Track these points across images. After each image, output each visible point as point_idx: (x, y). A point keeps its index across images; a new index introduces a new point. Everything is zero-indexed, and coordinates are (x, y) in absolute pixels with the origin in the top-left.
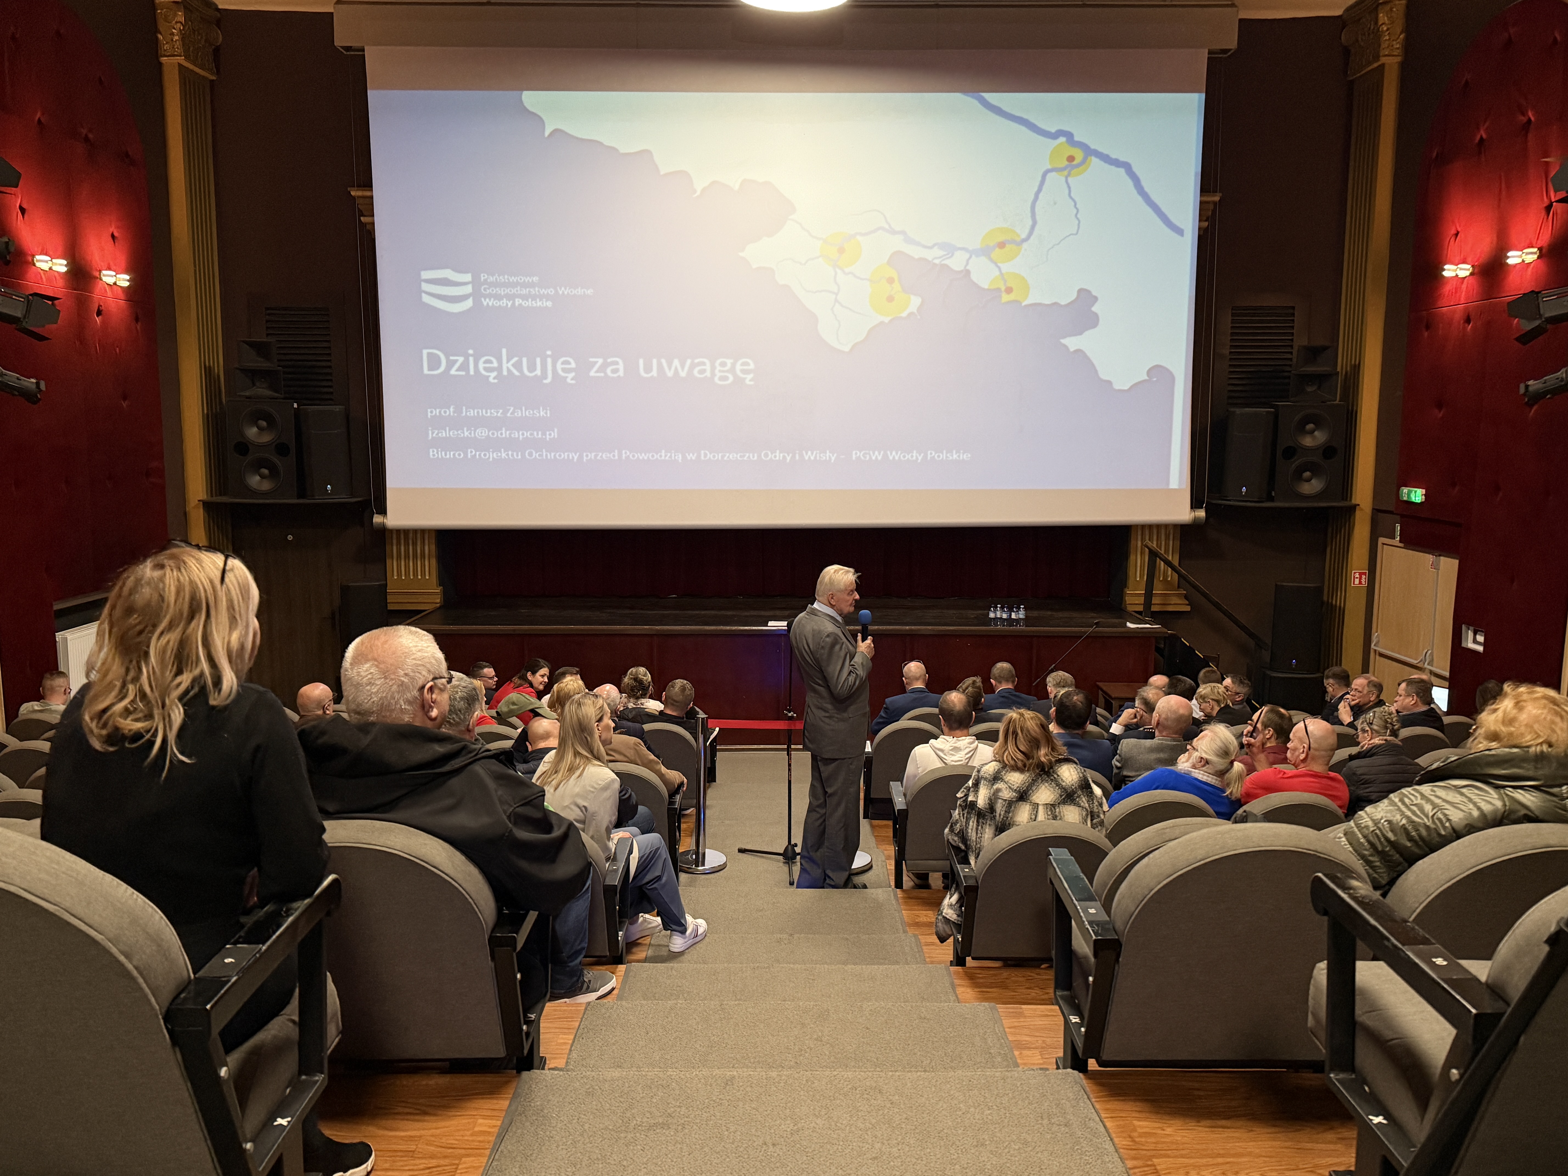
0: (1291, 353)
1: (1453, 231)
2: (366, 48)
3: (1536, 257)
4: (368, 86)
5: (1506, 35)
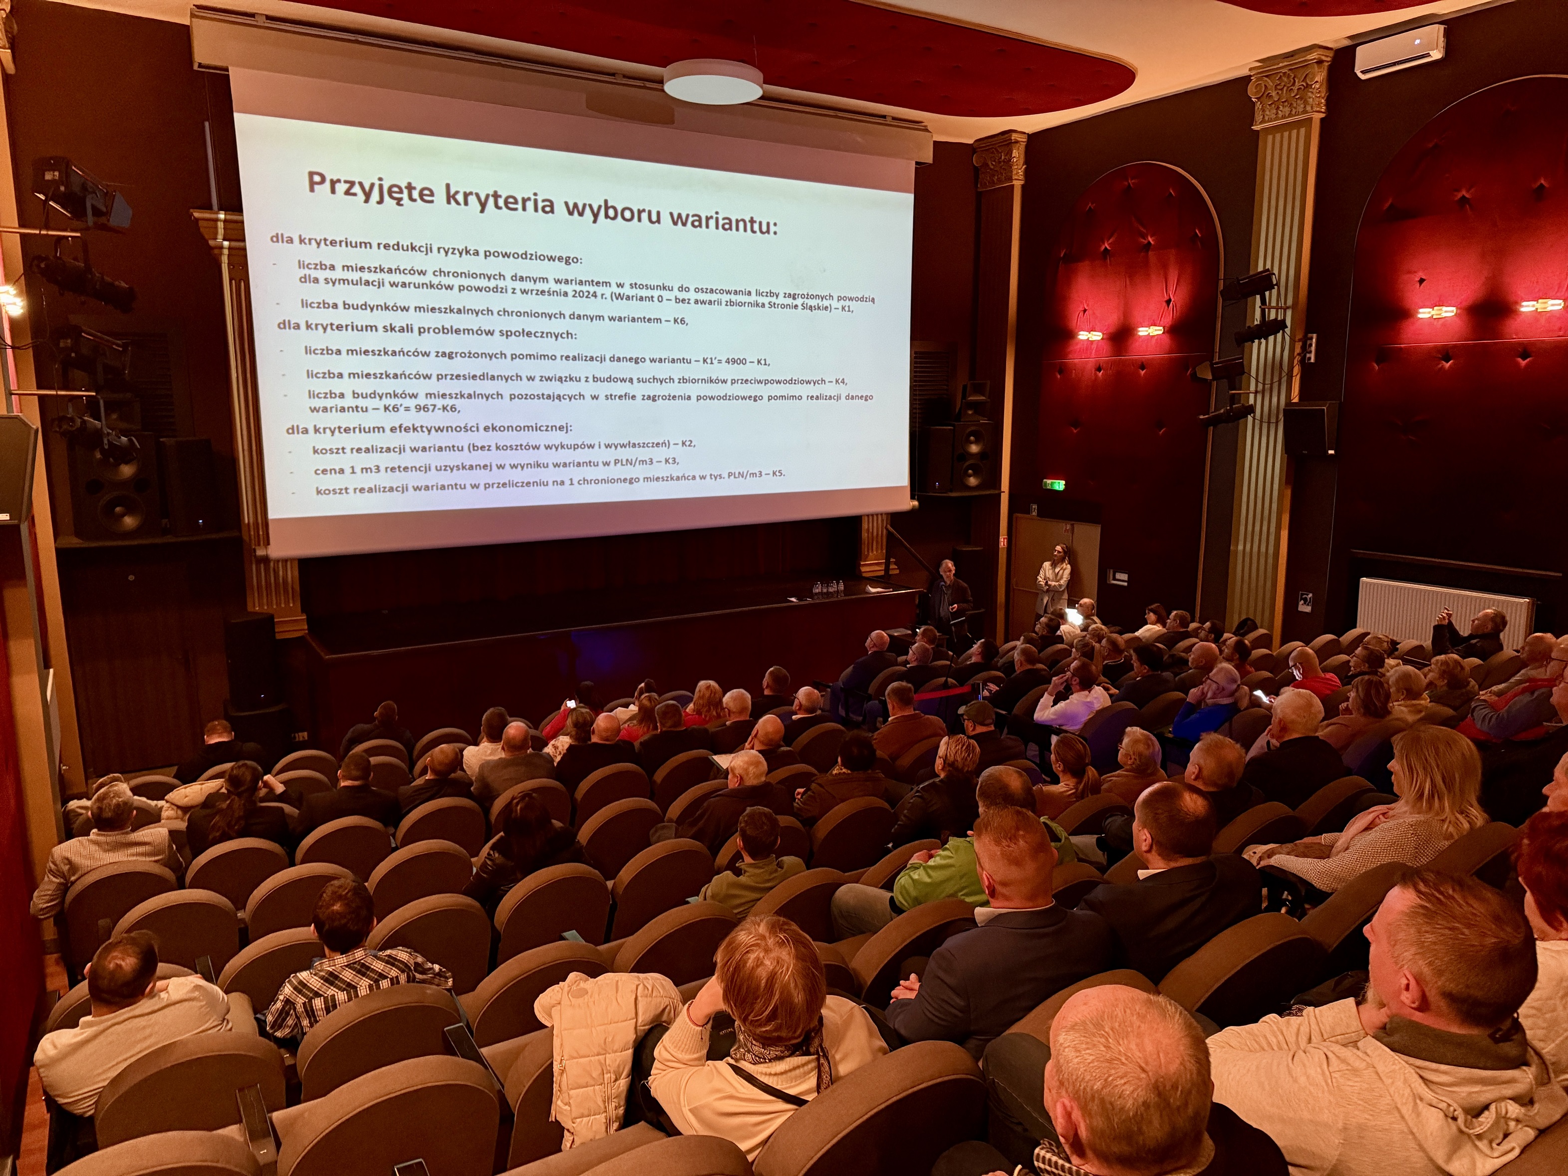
0: (948, 386)
1: (1081, 309)
2: (230, 68)
3: (1161, 332)
4: (234, 109)
5: (1126, 183)
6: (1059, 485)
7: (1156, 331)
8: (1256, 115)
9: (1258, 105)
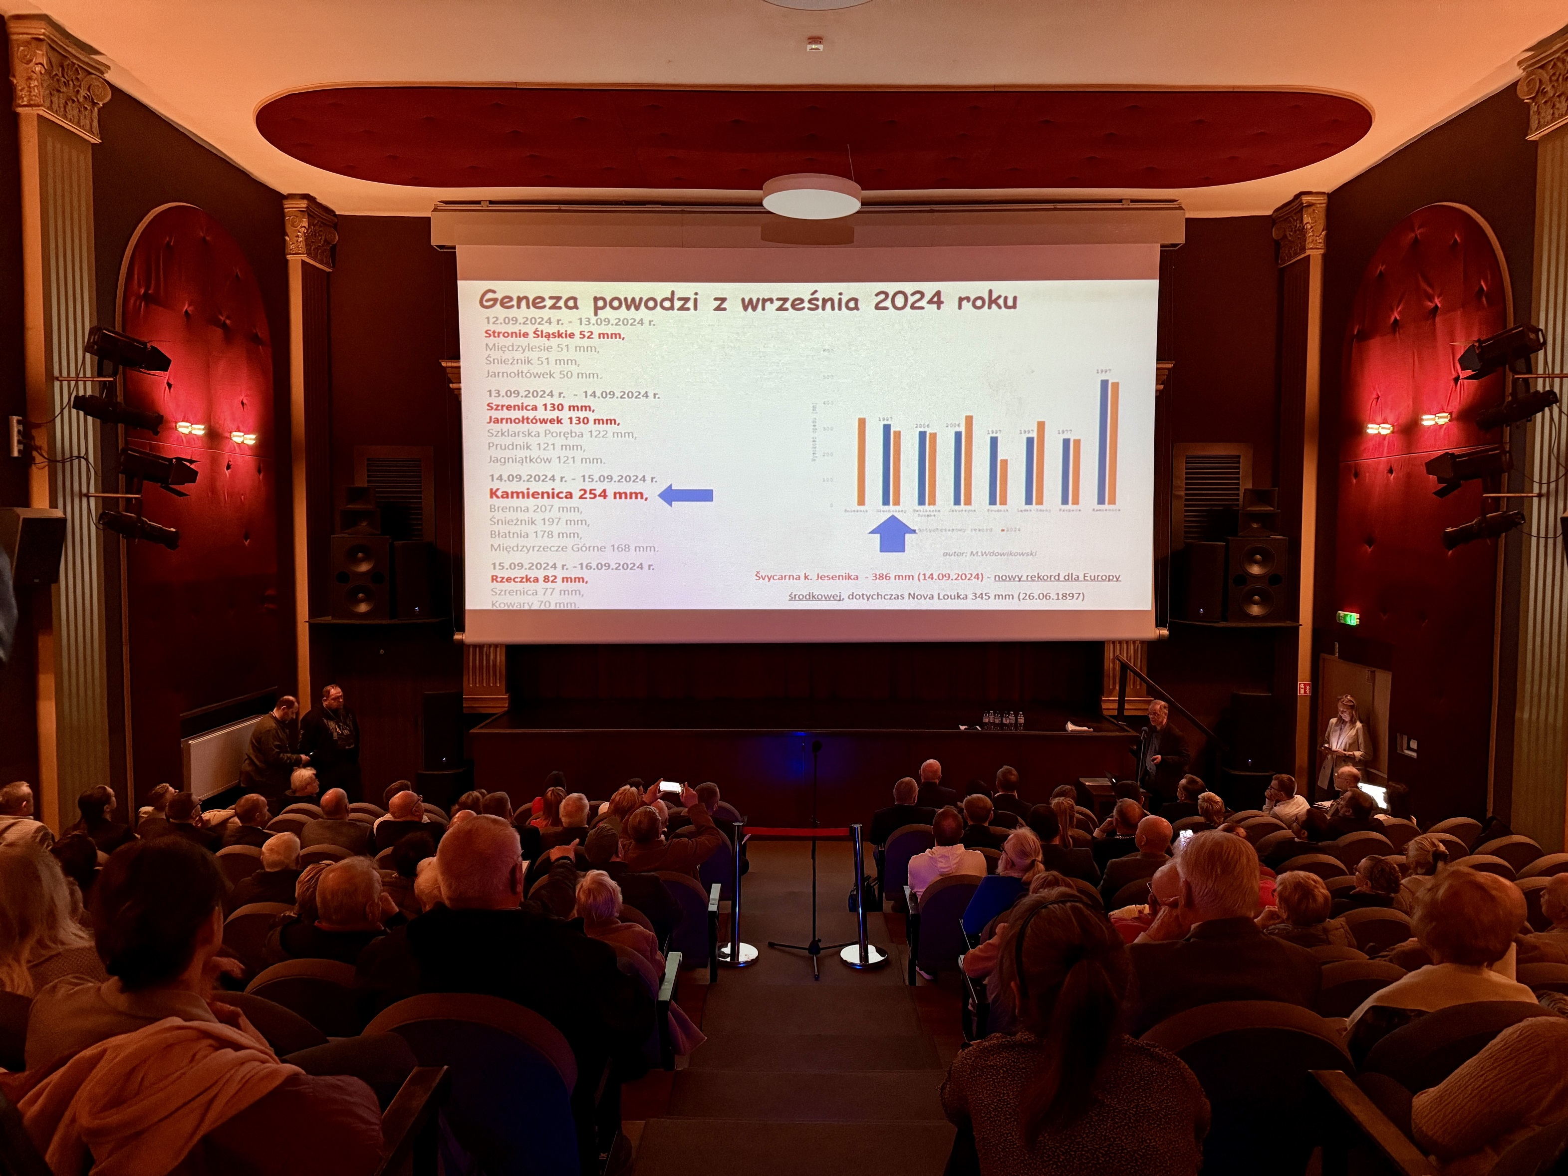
0: (1238, 495)
1: (1374, 396)
2: (457, 246)
3: (1447, 420)
4: (458, 277)
5: (1413, 235)
6: (1352, 619)
7: (1443, 419)
8: (1532, 121)
9: (1534, 108)
